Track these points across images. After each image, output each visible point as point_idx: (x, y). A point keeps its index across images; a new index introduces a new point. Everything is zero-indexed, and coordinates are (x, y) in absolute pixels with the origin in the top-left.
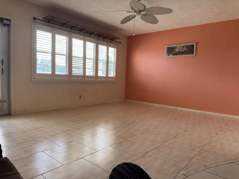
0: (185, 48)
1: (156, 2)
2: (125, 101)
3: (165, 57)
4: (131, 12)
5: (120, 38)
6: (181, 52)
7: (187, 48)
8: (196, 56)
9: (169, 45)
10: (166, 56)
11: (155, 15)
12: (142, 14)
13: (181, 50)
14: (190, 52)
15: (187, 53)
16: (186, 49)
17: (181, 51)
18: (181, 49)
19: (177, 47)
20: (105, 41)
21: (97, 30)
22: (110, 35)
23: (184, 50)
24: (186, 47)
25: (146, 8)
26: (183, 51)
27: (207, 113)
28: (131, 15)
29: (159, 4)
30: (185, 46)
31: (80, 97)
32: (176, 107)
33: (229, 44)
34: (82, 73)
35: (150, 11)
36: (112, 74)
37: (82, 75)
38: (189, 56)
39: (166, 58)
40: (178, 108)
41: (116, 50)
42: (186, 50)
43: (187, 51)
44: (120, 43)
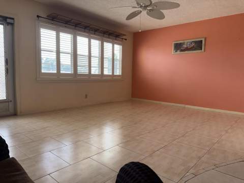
2: (131, 99)
4: (136, 7)
5: (126, 35)
7: (195, 44)
8: (205, 52)
10: (174, 52)
11: (161, 11)
12: (148, 10)
13: (188, 46)
14: (198, 48)
19: (185, 42)
20: (110, 38)
21: (102, 27)
22: (116, 32)
25: (153, 3)
26: (191, 47)
28: (137, 11)
30: (193, 42)
31: (86, 96)
35: (156, 6)
36: (118, 72)
37: (88, 73)
38: (197, 52)
41: (121, 47)
43: (195, 47)
44: (126, 40)
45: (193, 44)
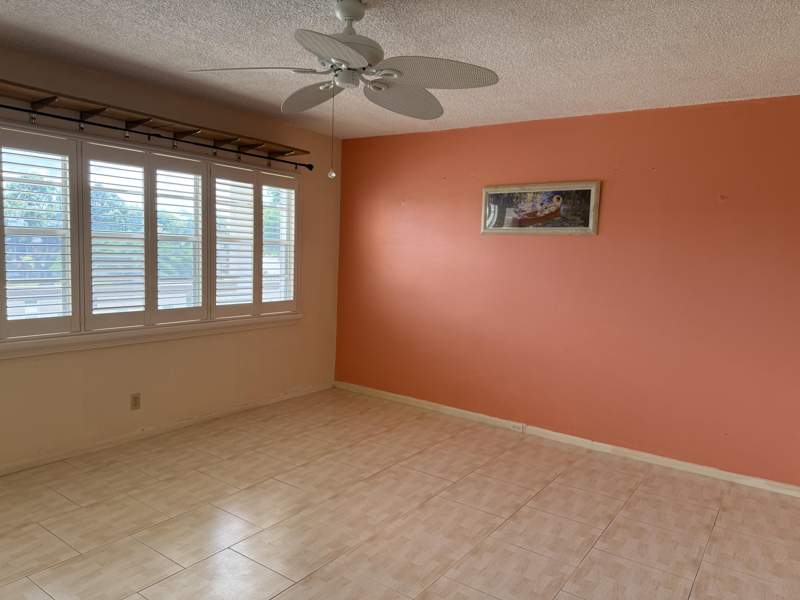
0: (555, 199)
1: (432, 25)
2: (334, 387)
3: (482, 230)
4: (314, 72)
5: (308, 153)
6: (539, 214)
7: (564, 203)
8: (598, 234)
9: (496, 186)
10: (485, 228)
11: (429, 90)
12: (366, 81)
13: (539, 207)
14: (573, 217)
15: (564, 222)
16: (559, 204)
17: (541, 211)
18: (542, 204)
19: (525, 193)
20: (247, 164)
21: (200, 125)
22: (264, 142)
23: (553, 209)
24: (558, 199)
25: (385, 58)
26: (547, 212)
27: (635, 458)
28: (323, 84)
29: (443, 33)
30: (556, 193)
31: (136, 401)
32: (520, 425)
33: (723, 197)
34: (142, 303)
35: (400, 73)
36: (279, 288)
37: (142, 309)
38: (570, 235)
39: (483, 234)
40: (529, 427)
41: (293, 197)
42: (558, 210)
43: (562, 212)
44: (310, 167)
45: (557, 203)
